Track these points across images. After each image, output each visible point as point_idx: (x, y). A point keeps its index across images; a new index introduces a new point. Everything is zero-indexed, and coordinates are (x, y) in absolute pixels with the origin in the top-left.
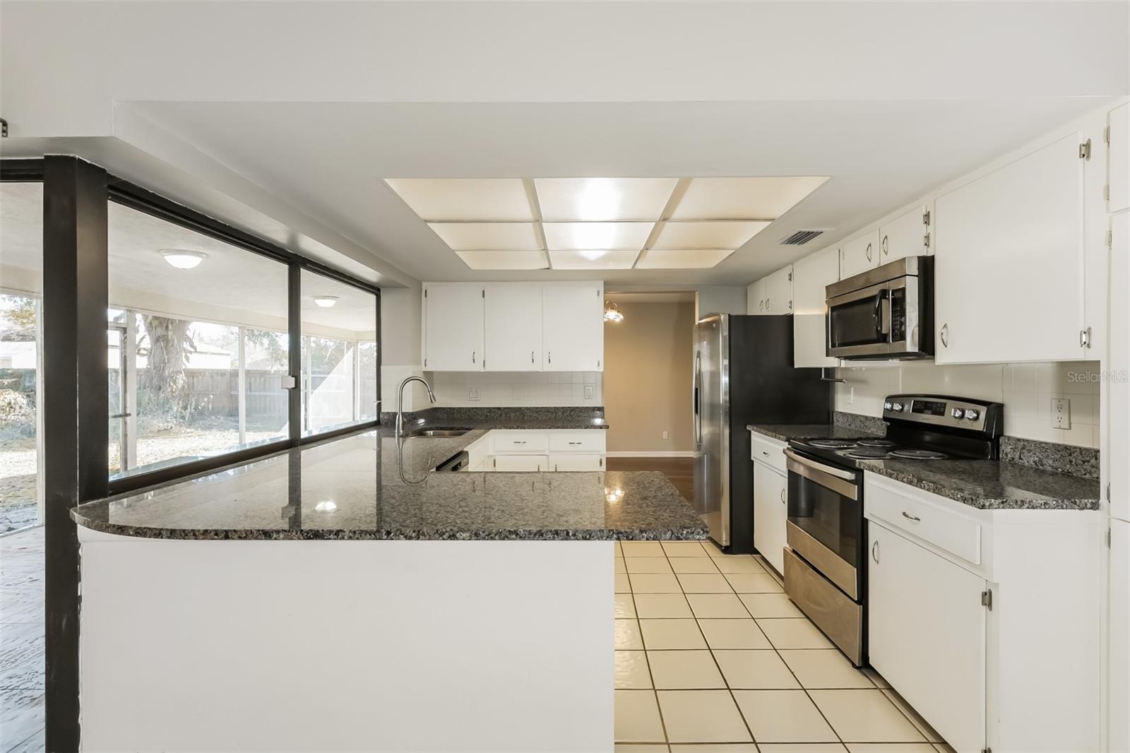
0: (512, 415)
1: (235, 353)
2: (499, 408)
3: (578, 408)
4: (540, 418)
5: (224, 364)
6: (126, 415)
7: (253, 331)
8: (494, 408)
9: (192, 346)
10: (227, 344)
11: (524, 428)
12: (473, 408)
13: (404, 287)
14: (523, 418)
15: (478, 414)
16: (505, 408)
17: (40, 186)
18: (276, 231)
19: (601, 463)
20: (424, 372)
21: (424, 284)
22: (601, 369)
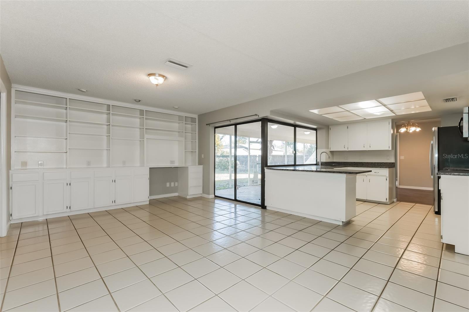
1: (284, 150)
2: (354, 162)
3: (383, 163)
5: (282, 154)
7: (289, 142)
9: (274, 148)
10: (283, 148)
12: (346, 162)
13: (324, 128)
15: (347, 164)
16: (356, 162)
17: (261, 122)
18: (291, 122)
19: (386, 180)
20: (330, 151)
21: (330, 126)
22: (390, 149)
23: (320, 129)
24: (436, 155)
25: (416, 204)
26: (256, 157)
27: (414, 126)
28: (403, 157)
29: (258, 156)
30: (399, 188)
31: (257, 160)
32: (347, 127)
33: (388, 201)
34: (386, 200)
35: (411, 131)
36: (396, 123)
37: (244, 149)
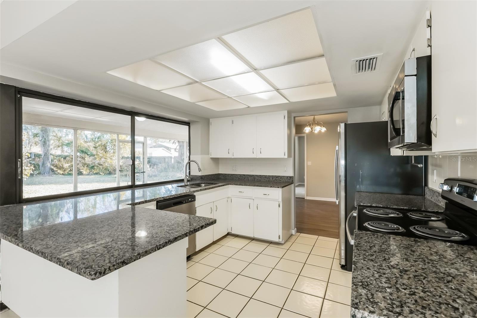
0: (250, 178)
2: (244, 175)
3: (279, 176)
4: (262, 180)
6: (144, 172)
8: (242, 175)
11: (243, 185)
12: (234, 174)
14: (254, 180)
15: (236, 177)
16: (247, 175)
19: (279, 206)
20: (211, 158)
21: (211, 120)
22: (286, 157)
23: (195, 122)
24: (342, 162)
25: (319, 236)
26: (172, 159)
27: (319, 125)
28: (311, 162)
29: (173, 157)
30: (306, 199)
31: (173, 163)
32: (231, 122)
33: (281, 240)
34: (279, 238)
35: (316, 132)
36: (294, 117)
37: (163, 148)
